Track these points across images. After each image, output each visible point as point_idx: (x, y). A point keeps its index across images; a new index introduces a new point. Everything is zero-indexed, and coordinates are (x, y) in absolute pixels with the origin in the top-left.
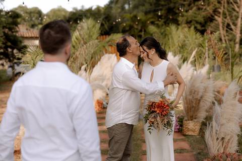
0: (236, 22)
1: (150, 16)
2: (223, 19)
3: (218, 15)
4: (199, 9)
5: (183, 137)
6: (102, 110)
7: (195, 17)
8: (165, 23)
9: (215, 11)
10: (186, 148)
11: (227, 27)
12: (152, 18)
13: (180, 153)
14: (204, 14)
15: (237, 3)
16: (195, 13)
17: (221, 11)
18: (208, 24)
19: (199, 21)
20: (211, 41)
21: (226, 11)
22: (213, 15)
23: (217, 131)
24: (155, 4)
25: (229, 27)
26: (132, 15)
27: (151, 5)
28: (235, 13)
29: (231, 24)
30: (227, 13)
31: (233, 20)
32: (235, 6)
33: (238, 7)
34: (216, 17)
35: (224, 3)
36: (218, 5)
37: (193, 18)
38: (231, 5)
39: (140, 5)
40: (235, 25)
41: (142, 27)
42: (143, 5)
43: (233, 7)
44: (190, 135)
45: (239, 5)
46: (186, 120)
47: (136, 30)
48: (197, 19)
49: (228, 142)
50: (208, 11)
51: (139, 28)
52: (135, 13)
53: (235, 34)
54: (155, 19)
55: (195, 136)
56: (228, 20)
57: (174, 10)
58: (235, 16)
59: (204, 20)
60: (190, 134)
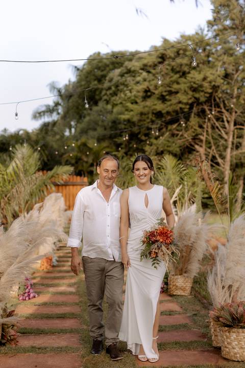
0: (224, 153)
1: (105, 144)
2: (206, 150)
3: (200, 144)
4: (173, 135)
5: (170, 298)
6: (52, 269)
7: (168, 146)
8: (126, 153)
9: (196, 138)
10: (177, 310)
11: (212, 161)
12: (108, 147)
13: (170, 315)
14: (180, 142)
15: (225, 128)
16: (168, 141)
17: (203, 138)
18: (186, 156)
19: (174, 152)
20: (201, 171)
21: (210, 138)
22: (193, 143)
23: (222, 277)
24: (111, 128)
25: (215, 161)
26: (79, 143)
27: (105, 129)
28: (223, 142)
29: (217, 156)
30: (212, 141)
31: (219, 151)
32: (223, 132)
33: (227, 133)
34: (197, 147)
35: (207, 128)
36: (199, 130)
37: (166, 148)
38: (217, 130)
39: (90, 129)
40: (223, 158)
41: (93, 160)
42: (95, 130)
43: (219, 133)
44: (178, 296)
45: (227, 131)
46: (173, 275)
47: (85, 164)
48: (171, 149)
49: (237, 291)
50: (185, 138)
51: (90, 161)
52: (83, 139)
53: (223, 170)
54: (112, 148)
55: (185, 296)
56: (213, 151)
57: (139, 136)
58: (223, 145)
59: (181, 150)
60: (179, 293)
